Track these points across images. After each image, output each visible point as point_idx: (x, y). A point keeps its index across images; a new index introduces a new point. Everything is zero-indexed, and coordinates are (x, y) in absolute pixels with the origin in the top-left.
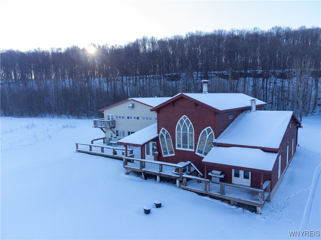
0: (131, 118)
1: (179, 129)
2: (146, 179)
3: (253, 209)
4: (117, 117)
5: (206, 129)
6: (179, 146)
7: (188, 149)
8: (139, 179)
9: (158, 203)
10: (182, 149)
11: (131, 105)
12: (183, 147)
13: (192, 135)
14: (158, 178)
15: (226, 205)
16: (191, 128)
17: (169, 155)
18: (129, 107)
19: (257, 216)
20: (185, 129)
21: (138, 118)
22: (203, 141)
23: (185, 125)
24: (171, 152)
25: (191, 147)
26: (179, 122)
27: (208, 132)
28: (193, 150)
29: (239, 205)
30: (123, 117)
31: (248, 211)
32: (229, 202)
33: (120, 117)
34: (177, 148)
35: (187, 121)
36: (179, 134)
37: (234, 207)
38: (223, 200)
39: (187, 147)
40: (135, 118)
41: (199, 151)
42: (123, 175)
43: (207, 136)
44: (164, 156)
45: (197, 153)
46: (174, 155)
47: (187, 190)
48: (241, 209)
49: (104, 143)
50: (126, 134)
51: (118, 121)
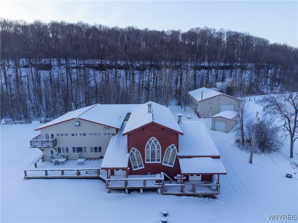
0: (77, 135)
1: (148, 147)
2: (129, 193)
3: (212, 196)
4: (58, 135)
5: (170, 146)
6: (148, 160)
7: (156, 162)
8: (123, 194)
9: (165, 213)
10: (150, 162)
11: (78, 123)
12: (152, 161)
13: (159, 151)
14: (141, 190)
15: (197, 198)
16: (158, 145)
17: (139, 168)
18: (76, 125)
19: (217, 200)
20: (153, 146)
21: (84, 135)
22: (168, 155)
23: (153, 144)
24: (141, 166)
25: (158, 160)
26: (148, 142)
27: (172, 148)
28: (160, 162)
29: (205, 196)
30: (66, 135)
31: (211, 199)
32: (198, 196)
33: (62, 135)
34: (146, 162)
35: (155, 142)
36: (148, 152)
37: (203, 198)
38: (194, 196)
39: (155, 160)
40: (81, 134)
41: (165, 163)
42: (106, 194)
43: (171, 151)
44: (134, 170)
45: (163, 164)
46: (143, 167)
47: (168, 194)
48: (207, 199)
49: (43, 161)
50: (71, 150)
51: (60, 138)
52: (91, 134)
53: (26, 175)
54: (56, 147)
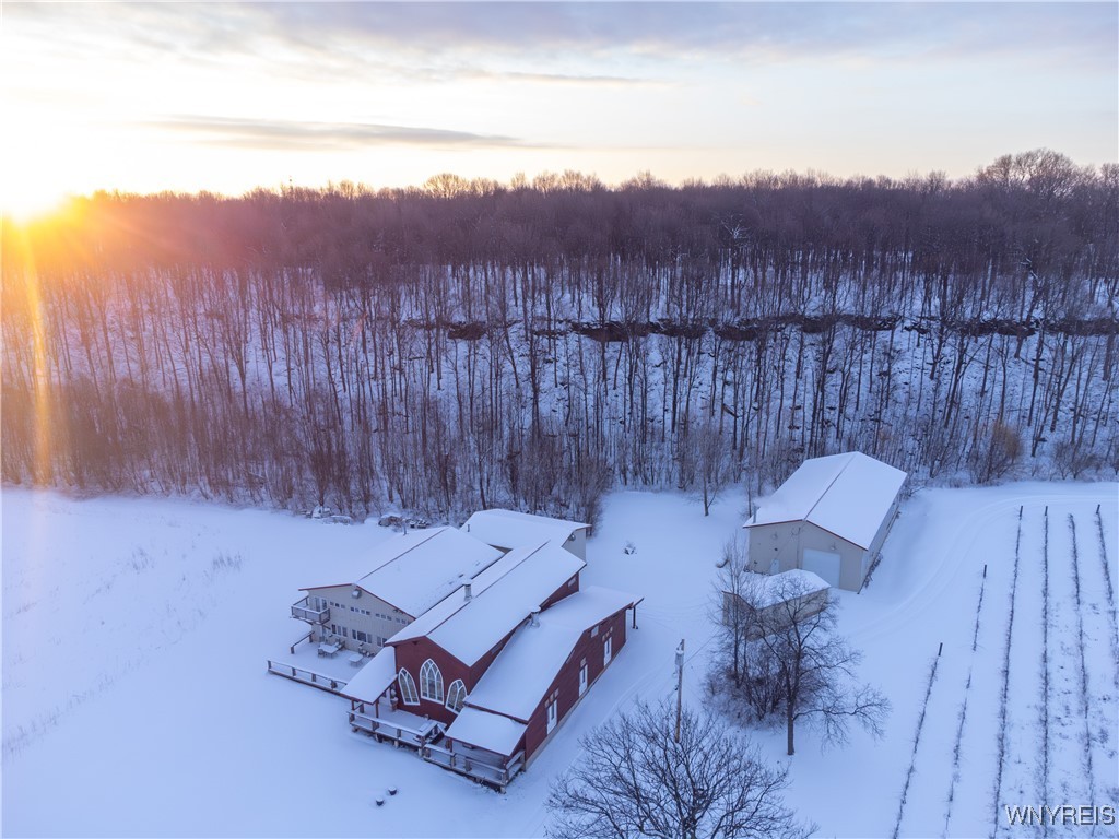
0: (357, 610)
1: (424, 673)
2: (380, 741)
3: (497, 788)
4: (332, 604)
5: (456, 681)
6: (425, 694)
7: (436, 701)
9: (392, 790)
10: (428, 698)
11: (356, 593)
12: (431, 696)
13: (440, 684)
14: (396, 743)
15: (471, 782)
16: (439, 674)
17: (412, 703)
18: (353, 597)
19: (500, 797)
20: (431, 674)
21: (368, 613)
22: (454, 693)
23: (431, 671)
24: (415, 700)
25: (440, 699)
26: (423, 666)
27: (458, 684)
28: (442, 703)
29: (485, 783)
30: (343, 607)
31: (492, 791)
32: (475, 779)
33: (337, 605)
34: (422, 697)
35: (434, 667)
36: (425, 681)
37: (479, 785)
38: (469, 777)
39: (434, 697)
40: (363, 611)
41: (449, 705)
43: (458, 690)
44: (406, 703)
45: (447, 707)
46: (419, 704)
47: (430, 762)
48: (485, 788)
49: (311, 641)
50: (350, 634)
51: (334, 610)
52: (377, 615)
53: (270, 667)
54: (328, 624)
